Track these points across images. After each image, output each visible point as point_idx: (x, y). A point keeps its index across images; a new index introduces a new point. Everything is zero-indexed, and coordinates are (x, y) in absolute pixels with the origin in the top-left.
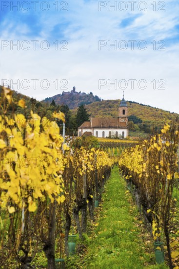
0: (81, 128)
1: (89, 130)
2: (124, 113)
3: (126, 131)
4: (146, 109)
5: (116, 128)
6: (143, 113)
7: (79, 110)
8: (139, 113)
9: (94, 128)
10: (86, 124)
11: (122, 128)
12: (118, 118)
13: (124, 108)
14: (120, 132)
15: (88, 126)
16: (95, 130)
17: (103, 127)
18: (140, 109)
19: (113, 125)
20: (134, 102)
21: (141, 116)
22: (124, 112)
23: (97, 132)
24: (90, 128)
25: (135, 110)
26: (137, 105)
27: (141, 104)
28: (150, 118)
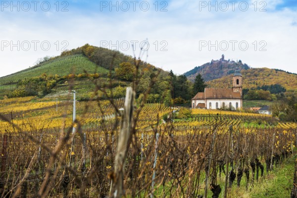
0: (195, 99)
1: (202, 102)
2: (238, 83)
3: (239, 102)
4: (291, 77)
5: (229, 98)
6: (288, 82)
7: (196, 80)
8: (285, 81)
9: (207, 99)
10: (200, 95)
11: (236, 99)
12: (233, 88)
13: (237, 78)
14: (234, 103)
15: (201, 97)
16: (209, 101)
17: (217, 98)
18: (286, 78)
19: (227, 96)
20: (280, 70)
21: (286, 84)
22: (238, 81)
23: (210, 103)
24: (203, 99)
25: (281, 79)
26: (283, 73)
27: (287, 72)
28: (295, 86)
